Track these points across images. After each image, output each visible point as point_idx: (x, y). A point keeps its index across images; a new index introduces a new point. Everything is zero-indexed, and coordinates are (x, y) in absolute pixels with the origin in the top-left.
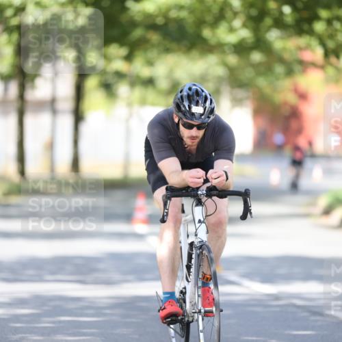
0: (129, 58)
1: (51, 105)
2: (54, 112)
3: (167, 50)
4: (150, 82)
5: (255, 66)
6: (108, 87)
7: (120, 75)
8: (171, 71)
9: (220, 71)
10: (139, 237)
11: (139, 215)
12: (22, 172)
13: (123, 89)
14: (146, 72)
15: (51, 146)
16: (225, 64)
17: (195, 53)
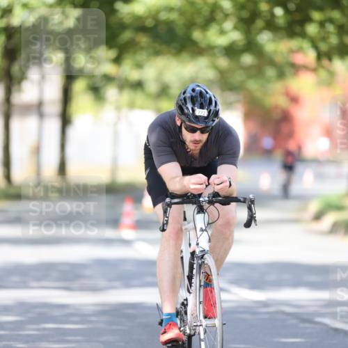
0: (117, 61)
1: (38, 108)
2: (41, 115)
3: (157, 53)
4: (138, 85)
5: (246, 69)
6: (96, 91)
7: (108, 79)
9: (210, 74)
10: (126, 243)
11: (127, 220)
12: (8, 177)
13: (111, 92)
14: (134, 75)
15: (37, 151)
16: (216, 67)
17: (185, 55)
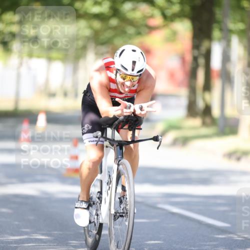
6: (5, 44)
9: (87, 32)
16: (91, 27)
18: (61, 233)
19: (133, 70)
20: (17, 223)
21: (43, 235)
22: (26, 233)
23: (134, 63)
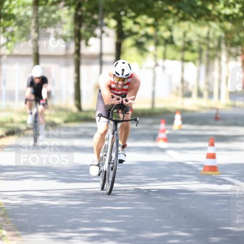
2: (101, 63)
4: (170, 41)
7: (148, 36)
8: (185, 34)
11: (162, 135)
13: (151, 47)
14: (166, 35)
18: (201, 229)
19: (122, 75)
20: (158, 220)
21: (183, 231)
22: (167, 230)
23: (123, 70)
